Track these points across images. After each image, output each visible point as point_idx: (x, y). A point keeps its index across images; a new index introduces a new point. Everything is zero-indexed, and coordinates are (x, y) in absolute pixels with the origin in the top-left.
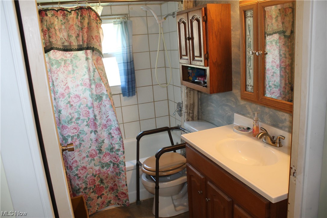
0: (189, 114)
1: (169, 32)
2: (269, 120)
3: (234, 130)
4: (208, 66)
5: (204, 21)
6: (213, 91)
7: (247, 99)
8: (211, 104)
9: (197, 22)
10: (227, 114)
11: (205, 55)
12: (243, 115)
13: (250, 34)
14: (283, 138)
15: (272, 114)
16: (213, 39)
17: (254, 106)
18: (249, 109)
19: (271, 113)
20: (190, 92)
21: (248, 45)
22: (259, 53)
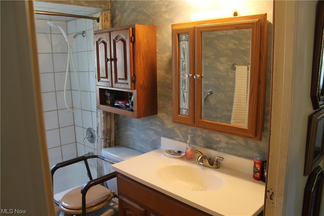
0: (106, 140)
1: (77, 52)
2: (202, 142)
3: (165, 155)
4: (134, 89)
5: (131, 42)
6: (140, 115)
7: (180, 122)
8: (131, 128)
9: (123, 43)
10: (151, 138)
11: (132, 78)
12: (171, 138)
13: (184, 57)
14: (222, 159)
15: (206, 136)
16: (140, 61)
17: (184, 128)
18: (177, 131)
19: (204, 135)
20: (107, 117)
21: (183, 69)
22: (196, 76)
